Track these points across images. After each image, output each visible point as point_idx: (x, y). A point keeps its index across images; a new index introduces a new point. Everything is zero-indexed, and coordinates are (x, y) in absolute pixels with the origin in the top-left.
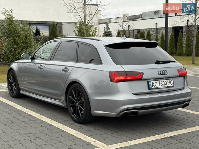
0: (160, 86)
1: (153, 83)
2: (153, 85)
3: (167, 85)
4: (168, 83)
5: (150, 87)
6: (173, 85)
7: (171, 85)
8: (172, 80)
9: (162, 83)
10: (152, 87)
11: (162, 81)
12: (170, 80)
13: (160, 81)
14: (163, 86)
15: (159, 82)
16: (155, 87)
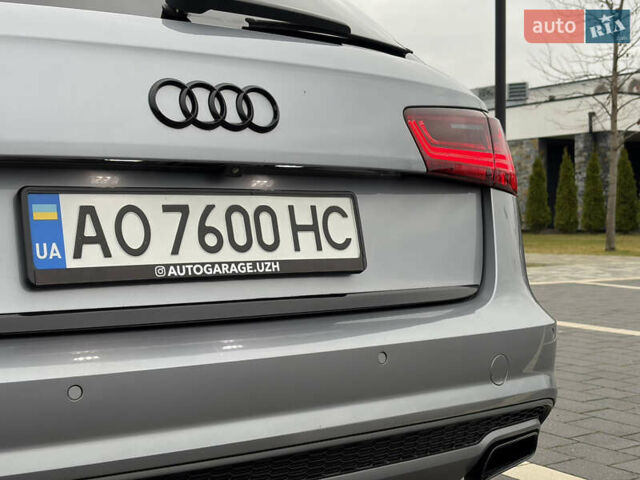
0: (192, 253)
1: (87, 211)
2: (81, 240)
3: (285, 252)
4: (296, 229)
5: (43, 253)
6: (352, 252)
7: (329, 253)
8: (344, 203)
9: (216, 220)
10: (71, 263)
11: (222, 202)
12: (323, 204)
13: (196, 203)
14: (227, 254)
15: (184, 210)
16: (120, 259)
